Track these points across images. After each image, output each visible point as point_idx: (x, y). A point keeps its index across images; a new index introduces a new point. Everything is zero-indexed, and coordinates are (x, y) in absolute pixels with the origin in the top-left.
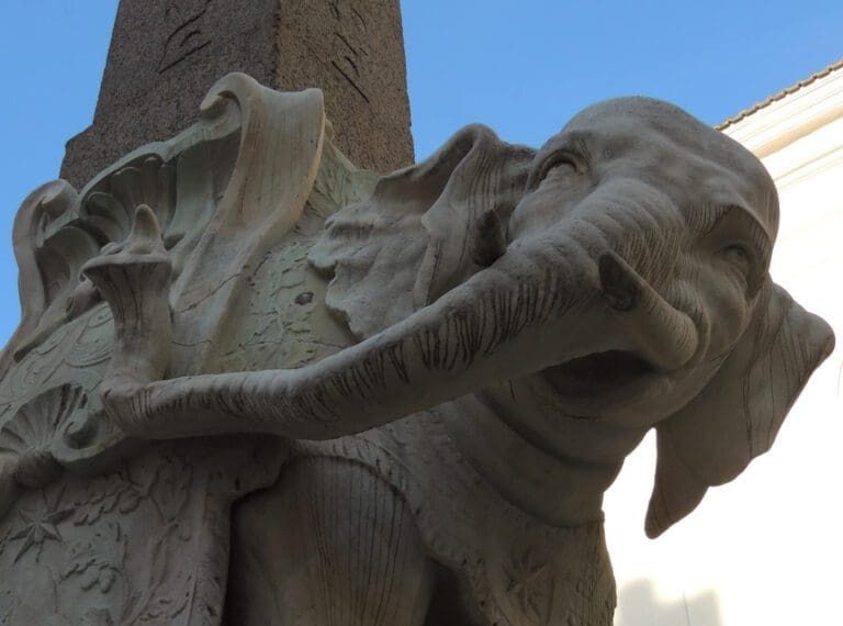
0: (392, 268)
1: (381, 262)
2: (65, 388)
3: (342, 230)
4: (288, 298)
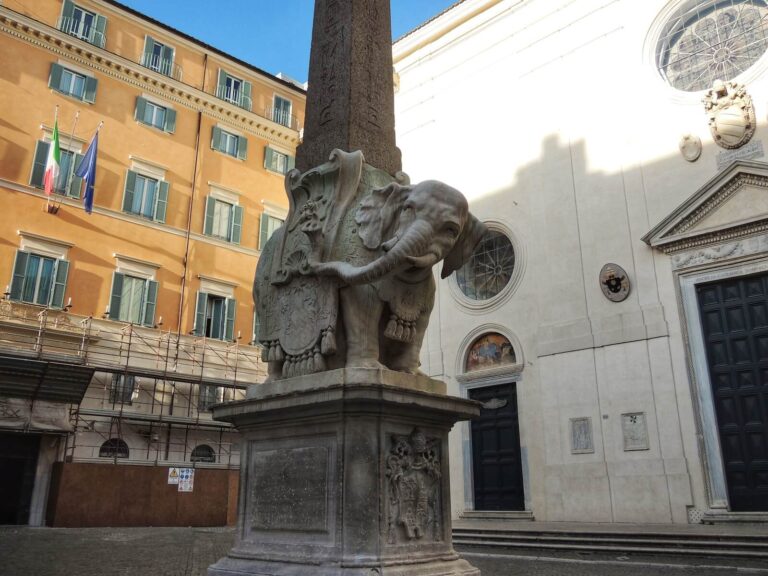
0: (375, 222)
1: (372, 220)
2: (301, 252)
3: (364, 208)
4: (351, 230)
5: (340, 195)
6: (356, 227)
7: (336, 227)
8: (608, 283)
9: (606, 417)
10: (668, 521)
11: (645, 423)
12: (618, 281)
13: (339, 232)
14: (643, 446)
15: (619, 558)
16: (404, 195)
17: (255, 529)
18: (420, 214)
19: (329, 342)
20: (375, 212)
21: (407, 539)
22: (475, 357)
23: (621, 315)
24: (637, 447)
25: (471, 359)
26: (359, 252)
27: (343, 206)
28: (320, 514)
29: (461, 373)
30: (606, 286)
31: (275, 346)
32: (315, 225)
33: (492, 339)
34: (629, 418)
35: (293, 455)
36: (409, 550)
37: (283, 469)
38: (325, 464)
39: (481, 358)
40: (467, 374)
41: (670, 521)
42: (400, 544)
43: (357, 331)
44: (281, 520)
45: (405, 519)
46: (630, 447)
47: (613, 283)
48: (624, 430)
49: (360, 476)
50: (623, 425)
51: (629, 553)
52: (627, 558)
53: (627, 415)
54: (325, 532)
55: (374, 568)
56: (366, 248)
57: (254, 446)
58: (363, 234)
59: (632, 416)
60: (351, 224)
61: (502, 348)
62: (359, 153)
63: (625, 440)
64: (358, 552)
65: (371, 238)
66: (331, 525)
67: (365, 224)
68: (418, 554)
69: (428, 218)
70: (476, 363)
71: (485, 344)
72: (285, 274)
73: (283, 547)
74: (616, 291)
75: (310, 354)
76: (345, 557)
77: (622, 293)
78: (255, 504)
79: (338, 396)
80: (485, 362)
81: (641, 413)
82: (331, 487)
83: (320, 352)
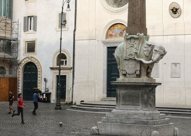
3: (145, 47)
5: (139, 43)
6: (143, 51)
7: (139, 50)
8: (172, 10)
9: (165, 64)
10: (184, 104)
11: (180, 67)
12: (177, 10)
13: (140, 51)
14: (178, 76)
15: (168, 115)
16: (153, 47)
17: (122, 104)
18: (158, 53)
19: (138, 73)
20: (147, 48)
21: (151, 106)
22: (111, 33)
23: (176, 23)
24: (176, 76)
25: (109, 34)
26: (145, 56)
27: (140, 46)
28: (138, 102)
29: (104, 39)
30: (172, 11)
31: (124, 71)
32: (137, 51)
33: (119, 26)
34: (174, 65)
35: (131, 92)
36: (152, 108)
37: (129, 95)
38: (139, 94)
39: (114, 34)
40: (107, 40)
41: (185, 104)
42: (151, 107)
43: (143, 71)
44: (129, 103)
45: (151, 103)
46: (173, 76)
47: (175, 10)
48: (172, 69)
49: (146, 96)
50: (172, 67)
51: (172, 114)
52: (171, 115)
53: (173, 64)
54: (139, 105)
55: (148, 111)
56: (146, 56)
57: (121, 90)
58: (145, 53)
59: (176, 64)
60: (143, 50)
61: (124, 30)
62: (143, 34)
63: (172, 73)
64: (146, 108)
65: (147, 54)
66: (140, 104)
67: (146, 51)
68: (152, 109)
69: (159, 53)
70: (111, 35)
71: (116, 27)
72: (128, 58)
73: (130, 108)
74: (175, 13)
75: (133, 74)
76: (143, 109)
77: (177, 15)
78: (122, 100)
79: (144, 84)
80: (115, 36)
81: (179, 63)
82: (140, 98)
83: (136, 74)
